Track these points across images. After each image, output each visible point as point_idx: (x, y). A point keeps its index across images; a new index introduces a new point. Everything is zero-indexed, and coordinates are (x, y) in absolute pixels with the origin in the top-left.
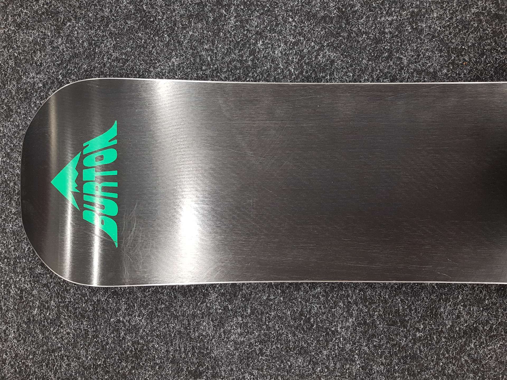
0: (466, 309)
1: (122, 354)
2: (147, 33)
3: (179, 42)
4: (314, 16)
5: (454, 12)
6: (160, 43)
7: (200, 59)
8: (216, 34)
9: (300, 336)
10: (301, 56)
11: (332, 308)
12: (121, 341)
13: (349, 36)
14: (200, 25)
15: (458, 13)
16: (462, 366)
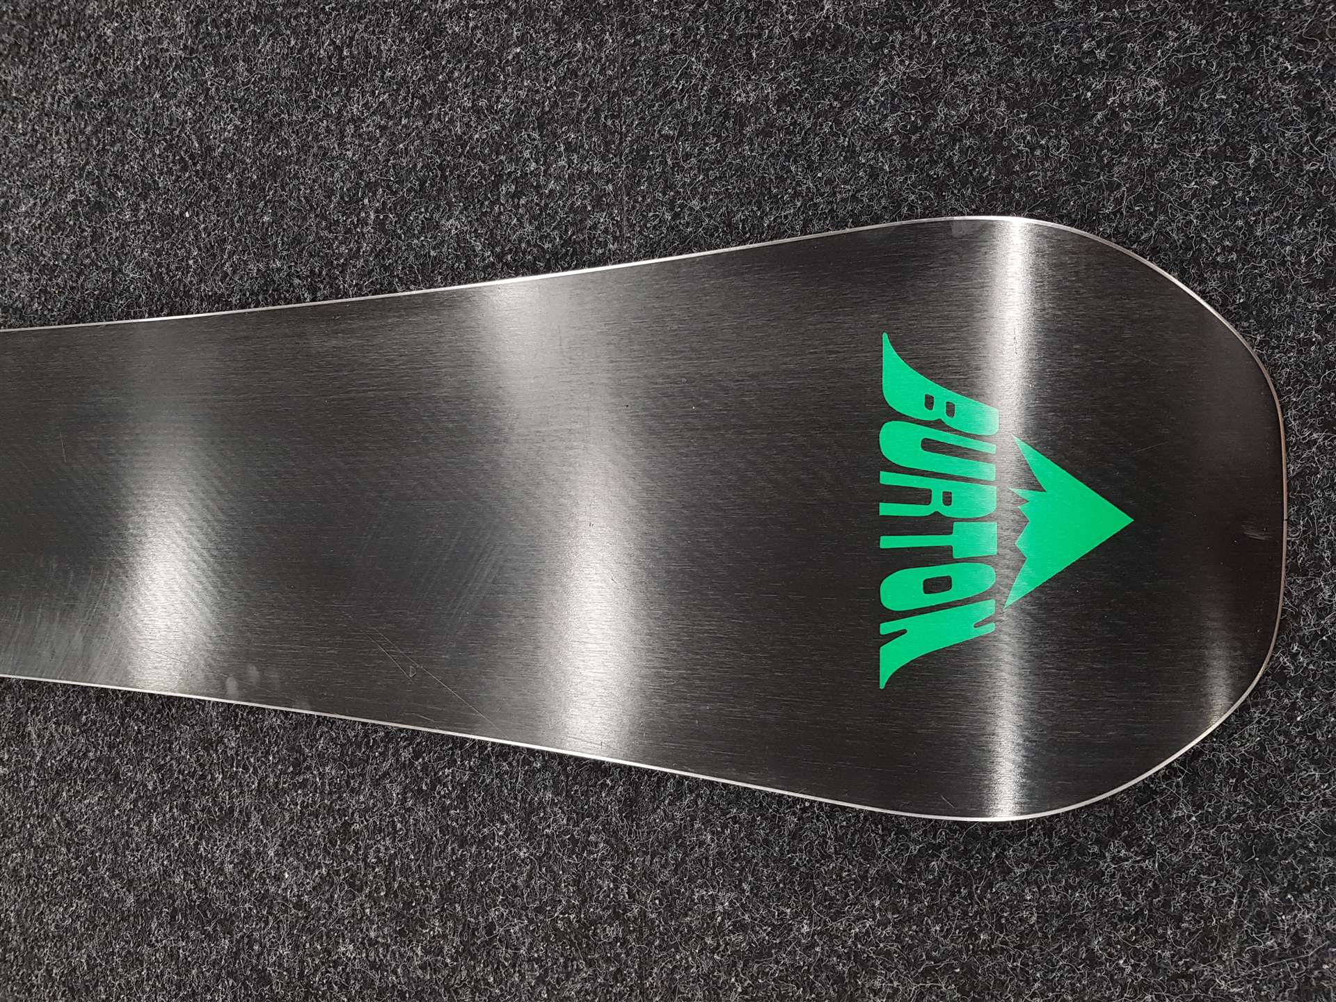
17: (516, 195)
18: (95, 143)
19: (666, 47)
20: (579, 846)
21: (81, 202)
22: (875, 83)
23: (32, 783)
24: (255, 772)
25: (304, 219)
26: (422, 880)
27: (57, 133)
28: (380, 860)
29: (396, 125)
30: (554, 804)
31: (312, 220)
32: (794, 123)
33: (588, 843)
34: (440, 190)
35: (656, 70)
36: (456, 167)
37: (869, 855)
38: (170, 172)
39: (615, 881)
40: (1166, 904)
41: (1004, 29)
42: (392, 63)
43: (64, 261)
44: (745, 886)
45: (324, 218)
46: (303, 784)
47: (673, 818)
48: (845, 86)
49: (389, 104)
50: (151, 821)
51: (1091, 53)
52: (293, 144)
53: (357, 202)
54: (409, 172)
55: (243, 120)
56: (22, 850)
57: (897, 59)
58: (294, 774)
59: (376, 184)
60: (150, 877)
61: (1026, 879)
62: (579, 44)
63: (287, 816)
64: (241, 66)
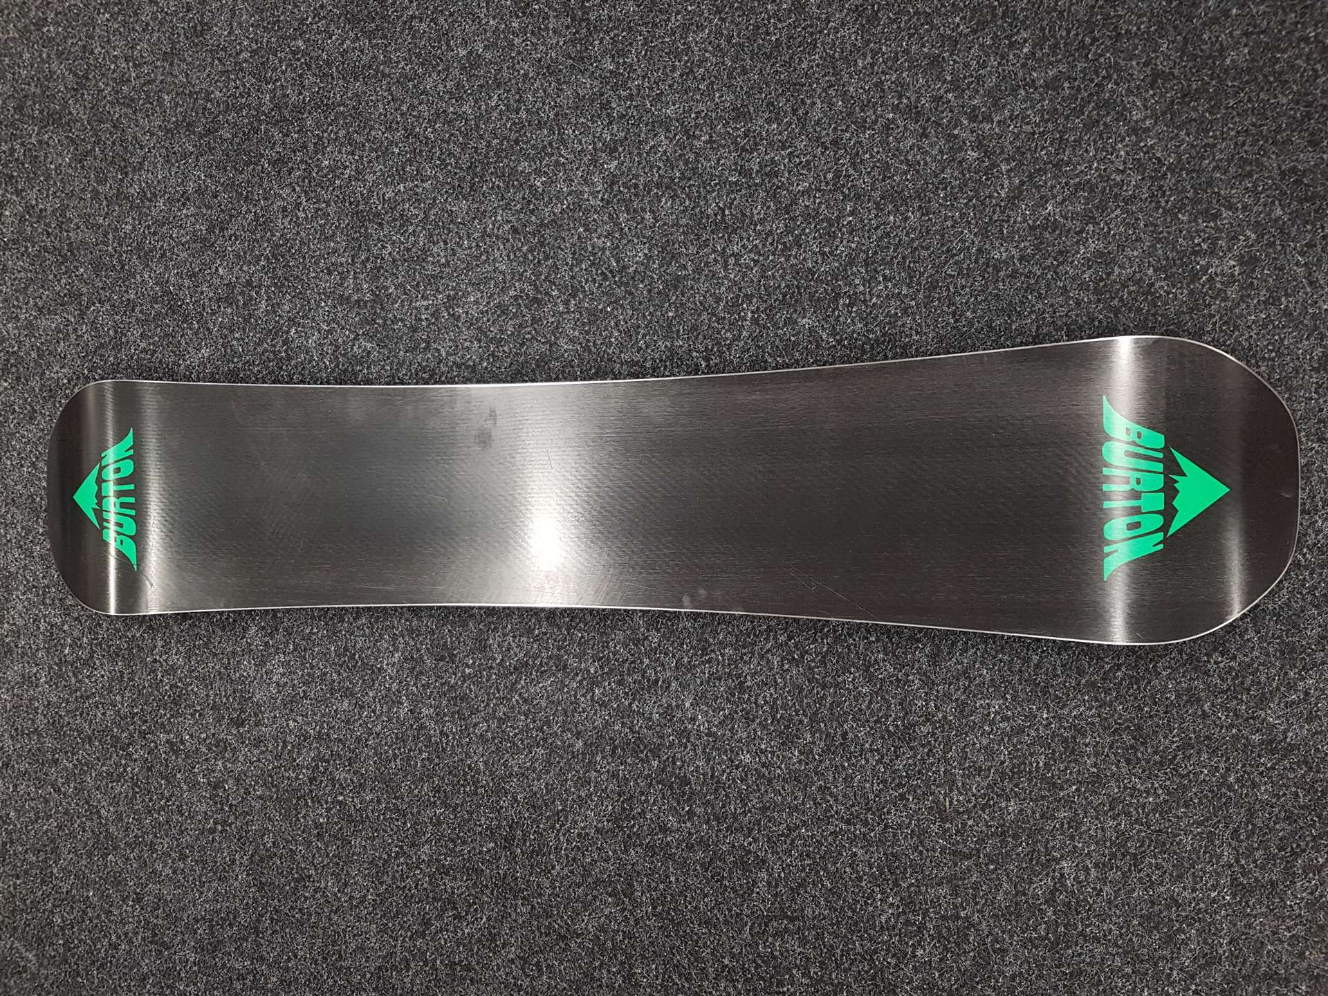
0: (517, 640)
1: (160, 700)
2: (175, 320)
3: (208, 329)
4: (348, 299)
5: (492, 295)
6: (189, 332)
7: (232, 350)
8: (246, 321)
9: (345, 675)
10: (336, 346)
11: (377, 641)
12: (158, 684)
13: (385, 323)
14: (229, 310)
15: (495, 296)
16: (513, 707)
17: (851, 305)
18: (531, 258)
19: (949, 223)
20: (902, 683)
21: (521, 297)
22: (1078, 252)
23: (494, 677)
24: (674, 656)
25: (699, 315)
26: (797, 712)
27: (498, 249)
28: (766, 702)
29: (766, 260)
30: (884, 660)
31: (705, 316)
32: (1030, 272)
33: (909, 681)
34: (796, 301)
35: (942, 236)
36: (808, 287)
37: (1081, 672)
38: (594, 281)
39: (926, 700)
40: (1242, 683)
41: (1151, 228)
42: (762, 221)
43: (508, 336)
44: (1008, 696)
45: (714, 315)
46: (709, 661)
47: (962, 663)
48: (1060, 252)
49: (760, 246)
50: (594, 693)
51: (1199, 245)
52: (690, 268)
53: (738, 306)
54: (775, 289)
55: (650, 250)
56: (487, 721)
57: (1090, 241)
58: (702, 656)
59: (752, 296)
60: (595, 728)
61: (1169, 677)
62: (892, 218)
63: (698, 681)
64: (648, 216)
